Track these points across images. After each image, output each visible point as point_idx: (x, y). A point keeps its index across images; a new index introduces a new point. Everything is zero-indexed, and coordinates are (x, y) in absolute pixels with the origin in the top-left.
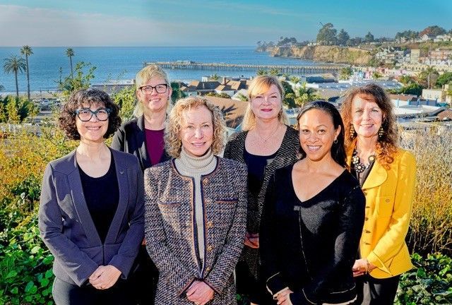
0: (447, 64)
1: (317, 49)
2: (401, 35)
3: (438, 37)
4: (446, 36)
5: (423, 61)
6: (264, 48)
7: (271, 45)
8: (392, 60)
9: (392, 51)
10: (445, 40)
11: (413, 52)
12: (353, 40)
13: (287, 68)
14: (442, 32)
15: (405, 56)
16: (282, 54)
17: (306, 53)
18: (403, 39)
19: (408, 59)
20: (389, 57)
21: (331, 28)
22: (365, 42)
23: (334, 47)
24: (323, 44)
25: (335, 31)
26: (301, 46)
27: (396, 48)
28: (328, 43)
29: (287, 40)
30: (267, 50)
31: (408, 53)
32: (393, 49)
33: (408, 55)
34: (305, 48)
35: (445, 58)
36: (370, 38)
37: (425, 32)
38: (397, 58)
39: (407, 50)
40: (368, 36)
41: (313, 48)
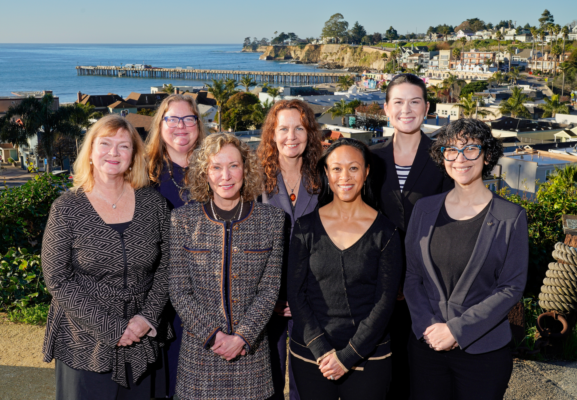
0: (483, 70)
1: (323, 49)
2: (433, 30)
3: (477, 33)
4: (485, 32)
5: (454, 65)
6: (255, 47)
7: (264, 43)
8: (416, 64)
9: (416, 52)
10: (485, 38)
11: (442, 53)
12: (371, 37)
13: (278, 75)
14: (483, 27)
15: (431, 58)
16: (277, 55)
17: (308, 53)
18: (435, 36)
19: (435, 63)
20: (411, 61)
21: (341, 20)
22: (386, 39)
23: (345, 45)
24: (330, 42)
25: (346, 24)
26: (303, 44)
27: (421, 48)
28: (338, 40)
29: (283, 36)
30: (258, 50)
31: (435, 55)
32: (417, 49)
33: (435, 58)
34: (307, 48)
35: (482, 61)
36: (392, 34)
37: (461, 28)
38: (422, 61)
39: (435, 51)
40: (389, 31)
41: (317, 47)
